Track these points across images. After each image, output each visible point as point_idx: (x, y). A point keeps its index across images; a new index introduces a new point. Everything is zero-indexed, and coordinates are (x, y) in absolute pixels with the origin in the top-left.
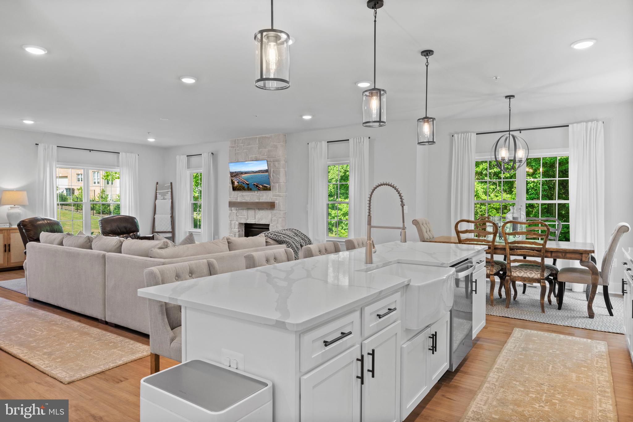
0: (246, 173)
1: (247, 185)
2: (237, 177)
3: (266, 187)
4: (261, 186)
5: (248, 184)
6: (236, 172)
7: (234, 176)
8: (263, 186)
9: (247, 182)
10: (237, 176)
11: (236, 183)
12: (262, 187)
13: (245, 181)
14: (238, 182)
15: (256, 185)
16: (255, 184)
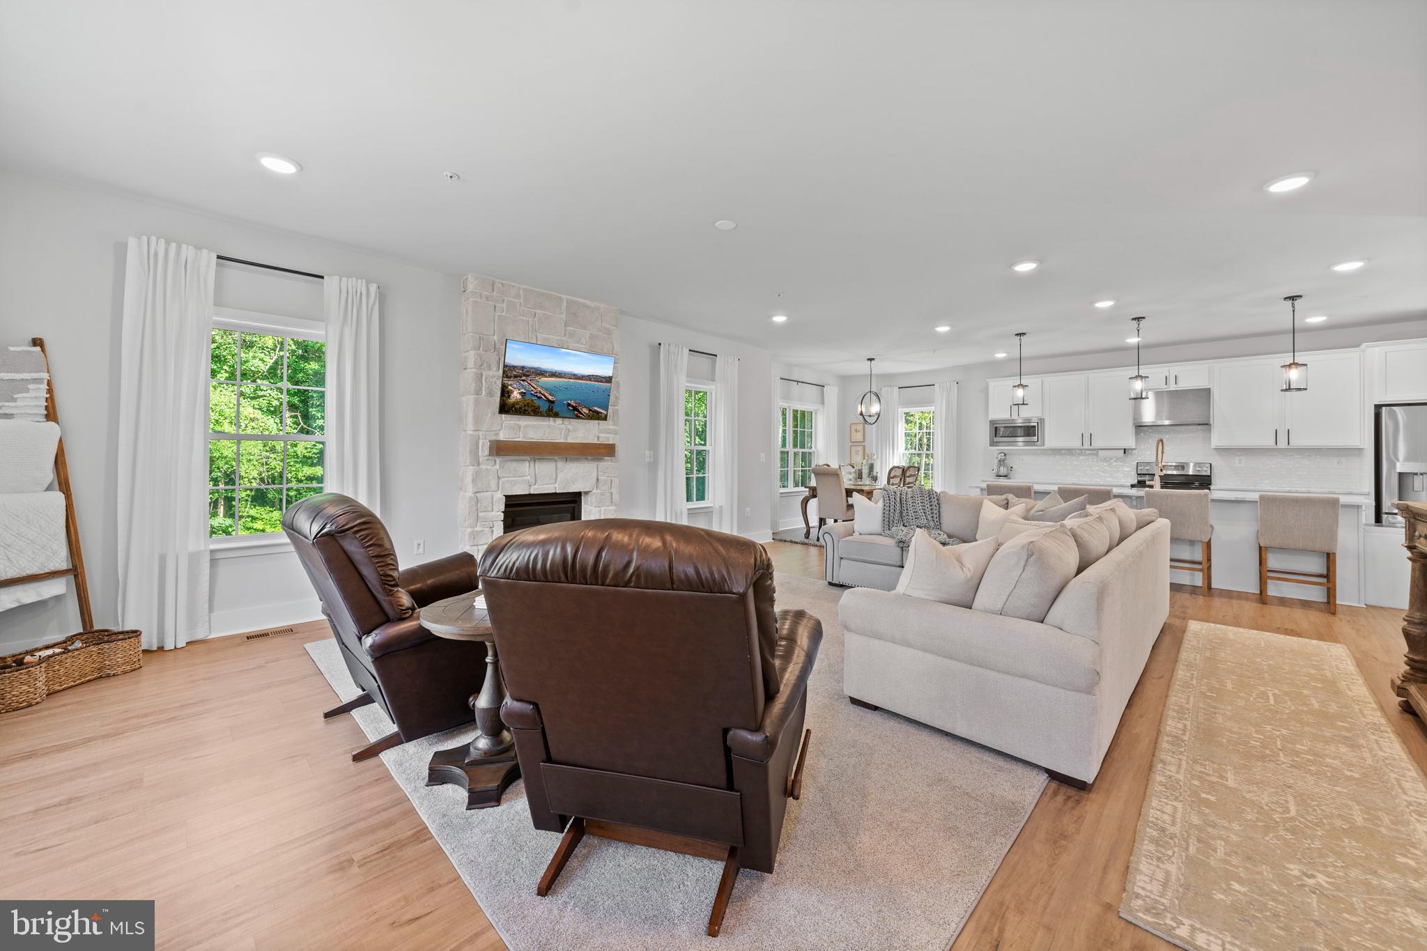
0: (554, 374)
1: (547, 404)
2: (523, 381)
3: (598, 413)
4: (585, 411)
5: (553, 402)
6: (523, 368)
7: (516, 377)
8: (590, 410)
9: (550, 398)
10: (523, 378)
11: (516, 395)
12: (587, 412)
13: (546, 394)
14: (525, 393)
15: (572, 406)
16: (572, 403)
